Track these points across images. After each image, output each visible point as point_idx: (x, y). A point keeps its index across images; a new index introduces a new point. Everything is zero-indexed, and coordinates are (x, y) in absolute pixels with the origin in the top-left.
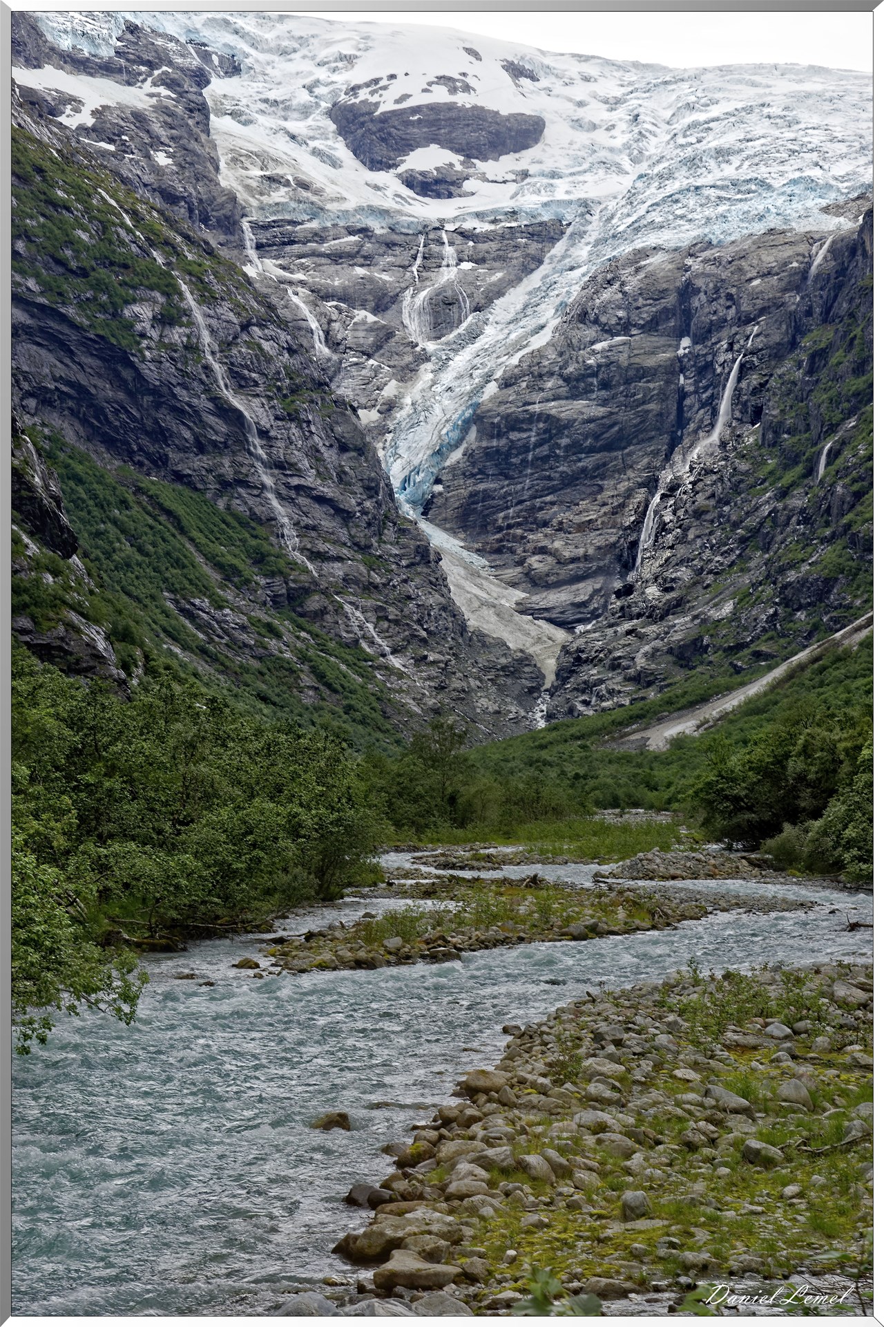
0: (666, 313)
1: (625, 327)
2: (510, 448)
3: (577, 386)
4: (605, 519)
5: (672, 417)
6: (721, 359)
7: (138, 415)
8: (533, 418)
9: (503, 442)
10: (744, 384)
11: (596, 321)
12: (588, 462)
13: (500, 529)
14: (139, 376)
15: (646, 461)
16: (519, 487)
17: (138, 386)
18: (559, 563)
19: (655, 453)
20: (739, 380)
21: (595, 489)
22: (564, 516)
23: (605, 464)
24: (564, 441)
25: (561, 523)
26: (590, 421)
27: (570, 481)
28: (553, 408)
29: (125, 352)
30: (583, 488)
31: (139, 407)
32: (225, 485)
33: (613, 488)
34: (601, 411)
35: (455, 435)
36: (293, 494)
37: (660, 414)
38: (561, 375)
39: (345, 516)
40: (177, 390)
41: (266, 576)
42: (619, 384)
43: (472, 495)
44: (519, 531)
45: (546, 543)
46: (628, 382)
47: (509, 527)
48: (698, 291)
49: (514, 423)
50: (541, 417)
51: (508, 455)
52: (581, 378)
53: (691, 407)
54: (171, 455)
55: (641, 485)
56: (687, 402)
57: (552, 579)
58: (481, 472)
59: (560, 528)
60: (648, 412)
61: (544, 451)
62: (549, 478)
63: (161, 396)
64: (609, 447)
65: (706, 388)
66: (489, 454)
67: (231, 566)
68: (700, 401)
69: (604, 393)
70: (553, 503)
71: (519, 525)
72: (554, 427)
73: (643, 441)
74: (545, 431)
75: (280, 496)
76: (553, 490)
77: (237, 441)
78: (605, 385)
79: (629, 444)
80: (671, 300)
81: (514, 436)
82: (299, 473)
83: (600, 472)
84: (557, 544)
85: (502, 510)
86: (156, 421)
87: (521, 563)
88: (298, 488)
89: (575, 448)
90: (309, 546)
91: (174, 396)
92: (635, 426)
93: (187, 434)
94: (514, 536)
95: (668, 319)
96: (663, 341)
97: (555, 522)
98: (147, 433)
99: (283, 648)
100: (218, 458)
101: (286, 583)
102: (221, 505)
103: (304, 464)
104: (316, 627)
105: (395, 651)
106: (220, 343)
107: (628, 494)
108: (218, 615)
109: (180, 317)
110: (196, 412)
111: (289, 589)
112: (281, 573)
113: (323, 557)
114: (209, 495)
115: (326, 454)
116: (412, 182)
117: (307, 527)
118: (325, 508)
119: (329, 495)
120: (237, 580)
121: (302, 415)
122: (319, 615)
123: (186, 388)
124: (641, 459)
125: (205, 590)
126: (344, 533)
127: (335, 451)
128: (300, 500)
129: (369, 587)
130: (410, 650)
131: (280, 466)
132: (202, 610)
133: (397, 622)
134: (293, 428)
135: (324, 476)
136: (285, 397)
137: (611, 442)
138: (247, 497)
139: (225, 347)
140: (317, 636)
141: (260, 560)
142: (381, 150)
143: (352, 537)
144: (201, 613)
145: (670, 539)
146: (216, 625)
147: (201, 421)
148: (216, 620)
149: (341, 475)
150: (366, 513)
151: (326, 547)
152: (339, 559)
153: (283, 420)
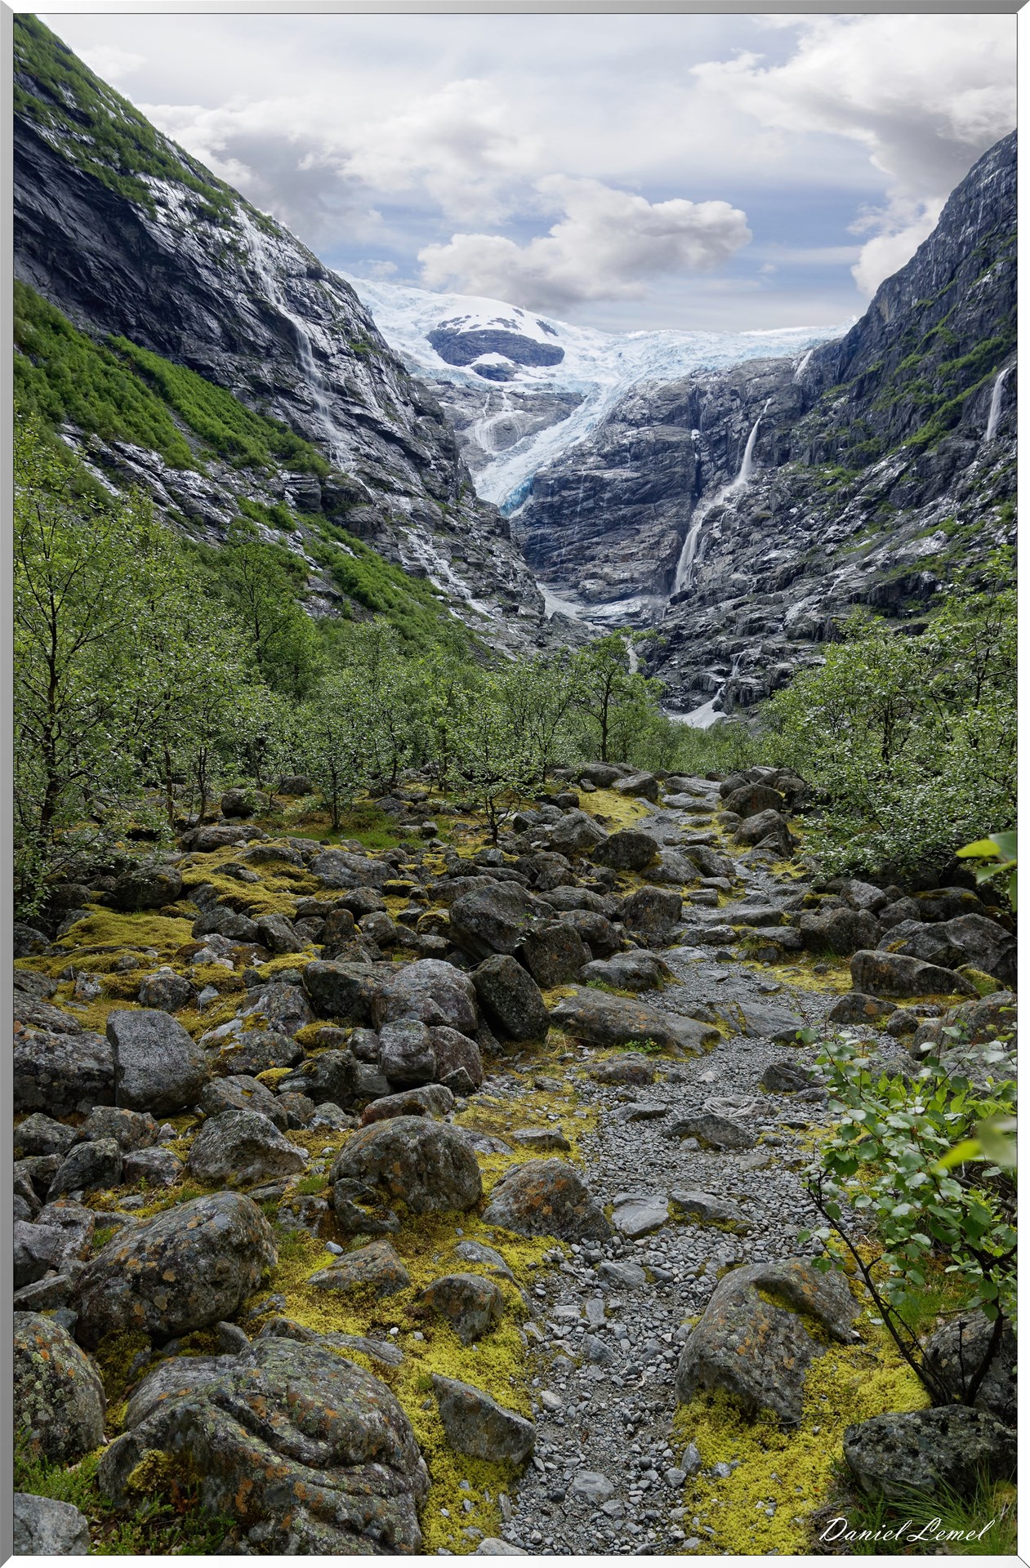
0: (680, 410)
1: (649, 420)
2: (562, 503)
3: (613, 459)
4: (645, 552)
5: (693, 479)
6: (739, 428)
7: (141, 285)
8: (579, 480)
9: (556, 498)
10: (764, 440)
11: (623, 420)
12: (625, 511)
13: (555, 564)
14: (145, 235)
15: (674, 510)
16: (570, 532)
17: (146, 251)
18: (609, 584)
19: (682, 505)
20: (758, 438)
21: (634, 532)
22: (610, 552)
23: (640, 513)
24: (607, 495)
25: (607, 556)
26: (627, 480)
27: (612, 526)
28: (597, 473)
29: (126, 202)
30: (623, 532)
32: (260, 389)
33: (649, 531)
34: (636, 475)
35: (517, 498)
36: (354, 423)
37: (684, 476)
38: (599, 455)
39: (420, 463)
40: (204, 273)
41: (292, 470)
42: (649, 456)
43: (531, 538)
44: (571, 565)
45: (595, 570)
46: (656, 453)
47: (562, 562)
48: (705, 393)
49: (564, 484)
50: (587, 479)
51: (561, 507)
52: (615, 453)
53: (709, 470)
54: (184, 338)
55: (672, 528)
56: (705, 468)
57: (605, 596)
58: (538, 521)
59: (607, 559)
60: (675, 473)
61: (590, 503)
62: (595, 525)
63: (176, 269)
64: (644, 500)
65: (720, 457)
66: (544, 508)
67: (229, 439)
68: (716, 466)
69: (638, 463)
70: (598, 544)
71: (570, 560)
72: (598, 485)
73: (671, 496)
74: (590, 489)
75: (336, 420)
76: (598, 534)
77: (284, 354)
78: (636, 457)
79: (660, 498)
80: (684, 400)
81: (565, 493)
82: (363, 404)
83: (638, 518)
84: (606, 570)
85: (556, 550)
86: (167, 296)
87: (575, 586)
88: (362, 419)
89: (616, 500)
90: (367, 470)
91: (198, 276)
92: (664, 484)
94: (567, 569)
95: (682, 415)
96: (678, 429)
97: (601, 556)
98: (154, 309)
99: (290, 541)
100: (255, 362)
101: (322, 483)
102: (252, 407)
103: (371, 399)
104: (363, 544)
105: (476, 595)
106: (278, 269)
107: (663, 534)
108: (172, 474)
109: (227, 223)
110: (229, 303)
111: (326, 491)
112: (314, 469)
113: (387, 487)
114: (234, 392)
115: (399, 406)
116: (481, 371)
117: (368, 456)
118: (394, 447)
119: (399, 434)
120: (236, 458)
121: (373, 360)
122: (369, 530)
123: (218, 276)
124: (671, 509)
125: (161, 444)
126: (415, 477)
127: (410, 410)
128: (362, 430)
129: (443, 528)
130: (495, 599)
131: (339, 391)
132: (136, 461)
133: (479, 566)
134: (360, 366)
135: (395, 418)
136: (355, 341)
137: (645, 497)
138: (291, 409)
139: (285, 274)
140: (362, 551)
141: (287, 454)
142: (461, 355)
143: (425, 483)
144: (132, 464)
145: (729, 547)
146: (159, 486)
147: (235, 315)
148: (164, 482)
149: (416, 429)
150: (443, 469)
151: (392, 479)
152: (407, 493)
153: (349, 355)
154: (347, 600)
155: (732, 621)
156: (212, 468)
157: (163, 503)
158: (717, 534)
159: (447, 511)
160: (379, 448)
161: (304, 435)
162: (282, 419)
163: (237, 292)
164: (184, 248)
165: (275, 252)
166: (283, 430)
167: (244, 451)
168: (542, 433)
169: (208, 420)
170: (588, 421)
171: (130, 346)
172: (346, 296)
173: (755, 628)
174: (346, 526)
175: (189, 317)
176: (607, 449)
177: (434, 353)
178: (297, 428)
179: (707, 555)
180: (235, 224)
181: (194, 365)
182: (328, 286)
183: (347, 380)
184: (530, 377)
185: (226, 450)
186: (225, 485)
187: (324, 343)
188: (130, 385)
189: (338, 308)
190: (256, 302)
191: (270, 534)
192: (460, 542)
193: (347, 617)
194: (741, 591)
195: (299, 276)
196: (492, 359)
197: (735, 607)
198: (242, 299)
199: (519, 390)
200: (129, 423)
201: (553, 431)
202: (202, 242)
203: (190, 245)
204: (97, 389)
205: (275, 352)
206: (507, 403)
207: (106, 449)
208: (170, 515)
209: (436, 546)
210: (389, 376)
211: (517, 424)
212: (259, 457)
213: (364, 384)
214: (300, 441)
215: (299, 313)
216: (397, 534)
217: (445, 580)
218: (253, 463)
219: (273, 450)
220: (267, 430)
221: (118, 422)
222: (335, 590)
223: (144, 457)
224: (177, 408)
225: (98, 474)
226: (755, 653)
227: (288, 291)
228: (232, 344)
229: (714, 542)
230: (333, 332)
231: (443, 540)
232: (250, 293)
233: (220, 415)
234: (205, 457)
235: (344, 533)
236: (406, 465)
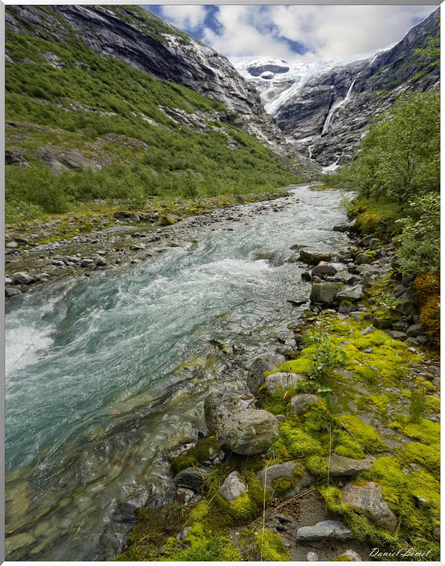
0: (328, 80)
1: (317, 85)
3: (305, 98)
4: (314, 123)
5: (330, 100)
6: (348, 83)
8: (295, 105)
9: (287, 111)
11: (309, 85)
12: (309, 112)
14: (167, 51)
16: (291, 120)
17: (168, 56)
18: (303, 133)
19: (326, 108)
21: (311, 118)
22: (303, 124)
23: (314, 112)
24: (303, 108)
25: (302, 126)
26: (309, 104)
27: (304, 117)
28: (300, 102)
29: (160, 42)
30: (307, 118)
31: (169, 63)
32: (205, 90)
33: (315, 117)
34: (312, 101)
35: (275, 112)
36: (232, 96)
37: (328, 100)
38: (301, 97)
39: (251, 105)
40: (185, 59)
41: (218, 111)
42: (317, 95)
43: (280, 123)
44: (291, 129)
45: (299, 130)
46: (319, 94)
47: (289, 129)
49: (290, 106)
50: (297, 104)
51: (289, 113)
52: (306, 96)
54: (182, 79)
55: (323, 115)
56: (335, 97)
57: (302, 137)
58: (282, 118)
60: (325, 99)
61: (298, 111)
62: (299, 117)
63: (177, 59)
64: (315, 108)
65: (340, 93)
67: (200, 104)
68: (338, 96)
69: (313, 98)
70: (299, 122)
72: (300, 106)
73: (322, 106)
74: (298, 107)
75: (227, 96)
76: (299, 120)
77: (211, 79)
78: (313, 96)
79: (319, 107)
80: (329, 77)
81: (290, 109)
82: (234, 90)
83: (312, 114)
84: (302, 130)
86: (176, 68)
88: (234, 95)
89: (306, 109)
90: (237, 109)
91: (183, 60)
92: (321, 103)
93: (190, 73)
95: (328, 82)
96: (327, 86)
97: (300, 126)
98: (173, 71)
99: (221, 130)
100: (203, 82)
101: (226, 113)
102: (203, 95)
103: (236, 89)
104: (239, 129)
105: (269, 140)
106: (205, 55)
107: (320, 117)
108: (188, 115)
109: (189, 44)
110: (193, 67)
111: (227, 116)
112: (224, 110)
113: (242, 113)
114: (198, 92)
115: (244, 90)
116: (263, 77)
117: (237, 105)
118: (243, 102)
119: (245, 98)
120: (203, 109)
121: (235, 78)
122: (240, 125)
123: (189, 59)
124: (323, 110)
125: (183, 108)
126: (250, 109)
127: (247, 90)
128: (234, 98)
129: (259, 122)
130: (274, 140)
131: (227, 87)
132: (179, 113)
133: (269, 132)
134: (232, 80)
135: (243, 93)
136: (229, 73)
137: (314, 107)
138: (214, 95)
139: (207, 56)
140: (239, 131)
141: (216, 107)
142: (257, 73)
143: (253, 111)
144: (178, 114)
145: (341, 119)
146: (186, 119)
147: (195, 70)
148: (187, 117)
149: (249, 96)
150: (257, 106)
151: (244, 110)
152: (248, 114)
153: (228, 77)
154: (239, 144)
155: (343, 140)
156: (198, 112)
157: (188, 123)
158: (337, 115)
159: (259, 118)
160: (239, 102)
161: (219, 101)
162: (212, 97)
163: (195, 63)
164: (178, 53)
165: (204, 51)
166: (213, 100)
167: (205, 107)
168: (283, 93)
169: (193, 100)
170: (297, 88)
171: (169, 83)
172: (225, 60)
173: (350, 141)
174: (234, 125)
175: (183, 72)
176: (304, 95)
177: (249, 74)
178: (216, 99)
179: (334, 122)
180: (191, 44)
181: (186, 86)
182: (220, 58)
183: (229, 84)
184: (279, 77)
185: (200, 107)
186: (202, 117)
187: (221, 75)
188: (173, 93)
189: (224, 64)
190: (201, 65)
191: (216, 129)
192: (263, 126)
193: (239, 148)
194: (345, 131)
195: (211, 56)
196: (267, 73)
197: (343, 136)
198: (196, 66)
199: (275, 81)
200: (175, 103)
201: (286, 92)
202: (183, 51)
203: (180, 52)
204: (165, 95)
205: (208, 79)
206: (272, 85)
207: (171, 111)
208: (190, 126)
209: (258, 127)
210: (240, 82)
211: (275, 91)
212: (209, 108)
213: (233, 85)
214: (218, 103)
215: (213, 67)
216: (247, 125)
217: (261, 137)
218: (207, 110)
219: (211, 106)
220: (209, 101)
221: (172, 103)
222: (236, 142)
223: (181, 112)
224: (185, 98)
225: (170, 117)
226: (350, 148)
227: (209, 61)
228: (196, 78)
229: (337, 118)
230: (223, 71)
231: (259, 126)
232: (199, 63)
233: (196, 98)
234: (195, 110)
235: (234, 127)
236: (247, 106)
